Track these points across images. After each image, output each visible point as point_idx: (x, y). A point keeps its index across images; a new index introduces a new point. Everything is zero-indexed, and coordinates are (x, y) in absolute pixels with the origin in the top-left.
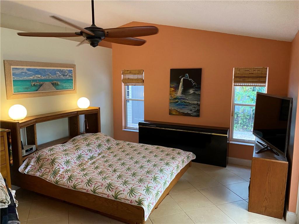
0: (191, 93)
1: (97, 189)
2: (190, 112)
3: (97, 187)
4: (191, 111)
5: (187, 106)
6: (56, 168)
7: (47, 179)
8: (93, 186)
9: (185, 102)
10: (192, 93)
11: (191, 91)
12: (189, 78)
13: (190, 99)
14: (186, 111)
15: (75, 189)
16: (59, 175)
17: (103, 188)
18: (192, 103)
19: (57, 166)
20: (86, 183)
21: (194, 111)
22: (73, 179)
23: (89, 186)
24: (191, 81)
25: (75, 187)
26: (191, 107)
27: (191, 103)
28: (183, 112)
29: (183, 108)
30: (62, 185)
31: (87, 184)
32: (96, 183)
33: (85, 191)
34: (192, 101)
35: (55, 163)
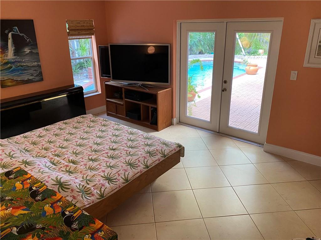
1: (147, 163)
3: (144, 162)
6: (77, 186)
8: (140, 164)
9: (22, 66)
12: (20, 33)
13: (27, 61)
14: (26, 77)
15: (128, 181)
16: (92, 188)
17: (148, 158)
18: (32, 65)
22: (114, 177)
23: (137, 167)
26: (31, 71)
27: (29, 65)
30: (111, 192)
32: (139, 161)
33: (139, 174)
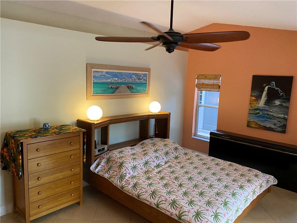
0: (276, 104)
1: (161, 204)
2: (273, 127)
3: (161, 201)
4: (275, 125)
5: (271, 119)
6: (123, 172)
7: (113, 182)
8: (157, 199)
9: (268, 115)
10: (278, 104)
11: (277, 102)
12: (276, 87)
13: (275, 112)
15: (139, 198)
16: (125, 180)
17: (167, 204)
18: (277, 116)
19: (124, 171)
20: (150, 194)
21: (278, 126)
22: (138, 187)
23: (153, 198)
24: (278, 90)
25: (139, 196)
26: (275, 121)
27: (275, 115)
28: (264, 125)
29: (265, 121)
30: (127, 192)
31: (151, 196)
32: (160, 197)
33: (148, 203)
34: (278, 114)
35: (123, 167)
